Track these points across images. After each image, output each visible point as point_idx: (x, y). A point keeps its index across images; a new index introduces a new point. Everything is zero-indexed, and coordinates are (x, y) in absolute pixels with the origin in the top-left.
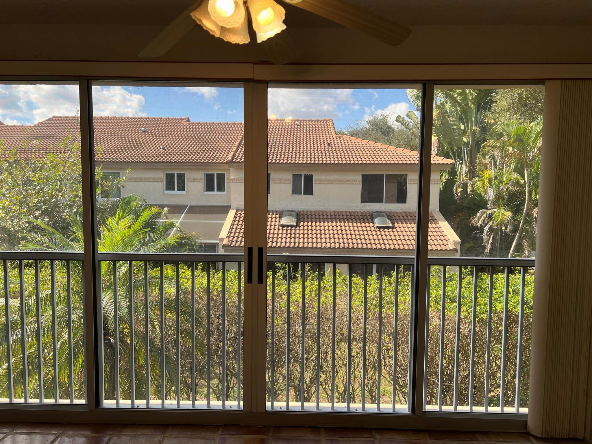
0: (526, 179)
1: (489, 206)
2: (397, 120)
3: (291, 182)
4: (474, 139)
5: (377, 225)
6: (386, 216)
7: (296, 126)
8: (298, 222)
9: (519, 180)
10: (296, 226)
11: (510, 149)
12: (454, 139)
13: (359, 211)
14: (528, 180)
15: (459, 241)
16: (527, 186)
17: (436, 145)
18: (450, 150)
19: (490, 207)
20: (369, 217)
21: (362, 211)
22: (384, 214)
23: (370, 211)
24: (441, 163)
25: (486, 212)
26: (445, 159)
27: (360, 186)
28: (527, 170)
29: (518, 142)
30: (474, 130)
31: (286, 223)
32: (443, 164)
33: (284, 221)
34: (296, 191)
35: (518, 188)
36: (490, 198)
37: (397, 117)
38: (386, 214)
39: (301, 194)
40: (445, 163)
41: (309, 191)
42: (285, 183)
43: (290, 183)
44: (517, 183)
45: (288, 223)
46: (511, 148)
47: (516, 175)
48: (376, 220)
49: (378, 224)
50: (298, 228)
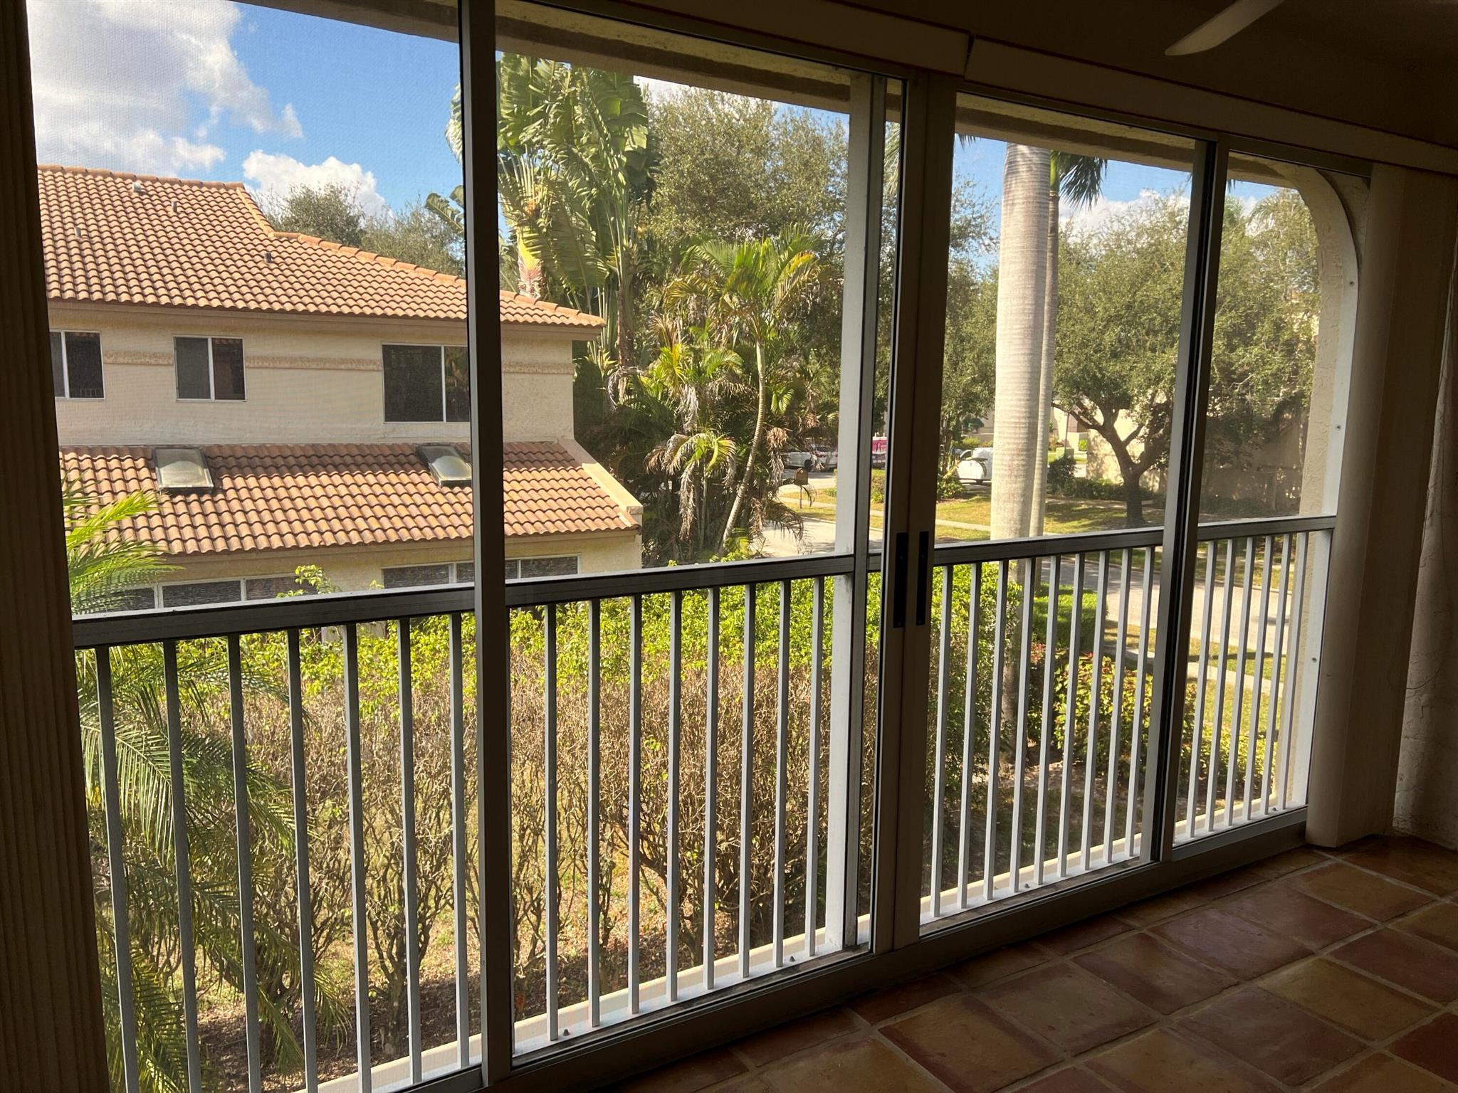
1: (687, 427)
2: (429, 206)
3: (173, 361)
4: (627, 268)
5: (443, 478)
6: (455, 453)
7: (136, 194)
8: (216, 477)
9: (732, 367)
10: (213, 492)
12: (585, 266)
13: (381, 442)
14: (762, 368)
15: (640, 508)
16: (759, 383)
17: (537, 279)
19: (690, 429)
20: (413, 458)
21: (390, 442)
22: (451, 449)
23: (411, 442)
24: (576, 323)
25: (685, 441)
26: (582, 314)
27: (379, 378)
28: (761, 347)
29: (745, 284)
30: (629, 249)
31: (179, 482)
32: (581, 325)
33: (169, 476)
34: (190, 387)
36: (690, 409)
37: (429, 198)
38: (455, 448)
39: (209, 397)
40: (585, 323)
41: (233, 388)
42: (151, 365)
43: (169, 365)
45: (185, 482)
48: (436, 465)
49: (445, 475)
50: (220, 496)
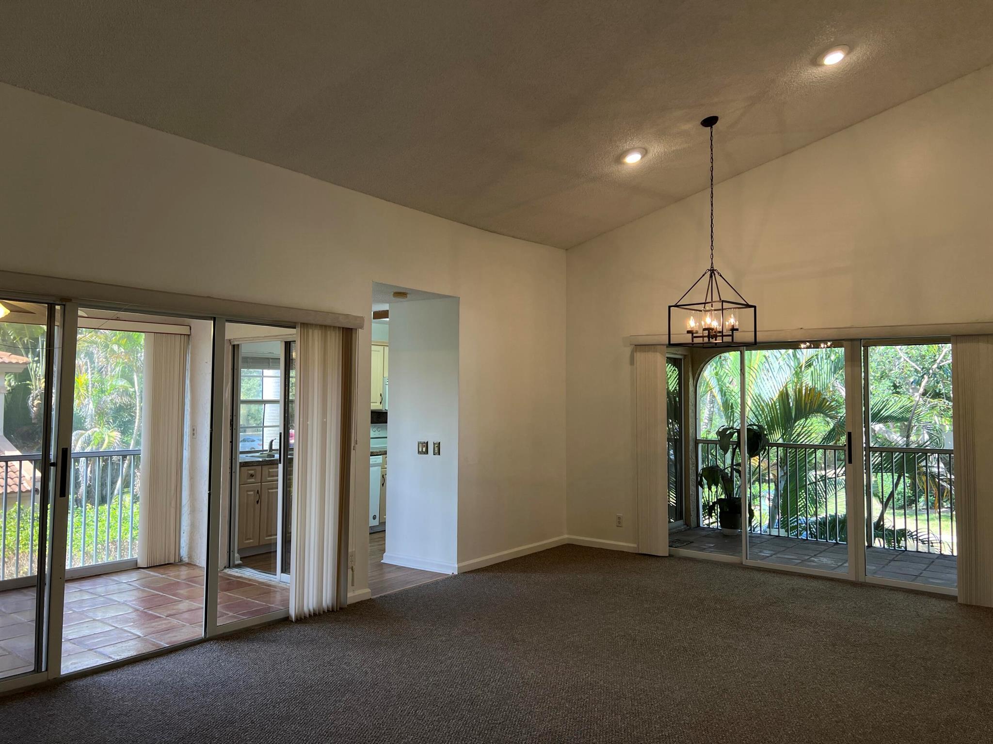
0: (137, 387)
1: (87, 424)
9: (127, 388)
11: (115, 347)
14: (138, 389)
15: (39, 476)
16: (137, 397)
18: (19, 341)
19: (89, 426)
24: (7, 362)
25: (84, 434)
26: (13, 356)
28: (138, 376)
29: (125, 339)
32: (10, 363)
35: (126, 400)
36: (89, 413)
40: (14, 361)
44: (126, 392)
46: (117, 345)
47: (123, 383)
